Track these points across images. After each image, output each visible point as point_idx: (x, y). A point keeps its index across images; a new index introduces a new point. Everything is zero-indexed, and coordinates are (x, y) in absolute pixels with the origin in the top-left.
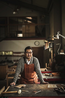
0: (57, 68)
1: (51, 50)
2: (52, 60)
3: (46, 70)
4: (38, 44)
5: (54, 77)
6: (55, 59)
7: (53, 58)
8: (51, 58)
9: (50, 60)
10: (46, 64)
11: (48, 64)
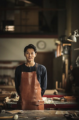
0: (74, 90)
1: (65, 59)
2: (67, 76)
3: (55, 93)
4: (43, 47)
5: (67, 102)
6: (72, 75)
7: (69, 74)
8: (64, 72)
9: (63, 76)
10: (57, 82)
11: (61, 83)
